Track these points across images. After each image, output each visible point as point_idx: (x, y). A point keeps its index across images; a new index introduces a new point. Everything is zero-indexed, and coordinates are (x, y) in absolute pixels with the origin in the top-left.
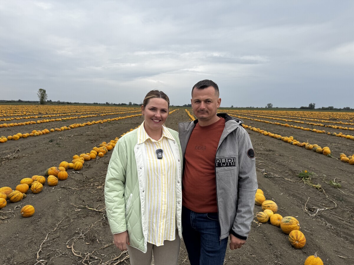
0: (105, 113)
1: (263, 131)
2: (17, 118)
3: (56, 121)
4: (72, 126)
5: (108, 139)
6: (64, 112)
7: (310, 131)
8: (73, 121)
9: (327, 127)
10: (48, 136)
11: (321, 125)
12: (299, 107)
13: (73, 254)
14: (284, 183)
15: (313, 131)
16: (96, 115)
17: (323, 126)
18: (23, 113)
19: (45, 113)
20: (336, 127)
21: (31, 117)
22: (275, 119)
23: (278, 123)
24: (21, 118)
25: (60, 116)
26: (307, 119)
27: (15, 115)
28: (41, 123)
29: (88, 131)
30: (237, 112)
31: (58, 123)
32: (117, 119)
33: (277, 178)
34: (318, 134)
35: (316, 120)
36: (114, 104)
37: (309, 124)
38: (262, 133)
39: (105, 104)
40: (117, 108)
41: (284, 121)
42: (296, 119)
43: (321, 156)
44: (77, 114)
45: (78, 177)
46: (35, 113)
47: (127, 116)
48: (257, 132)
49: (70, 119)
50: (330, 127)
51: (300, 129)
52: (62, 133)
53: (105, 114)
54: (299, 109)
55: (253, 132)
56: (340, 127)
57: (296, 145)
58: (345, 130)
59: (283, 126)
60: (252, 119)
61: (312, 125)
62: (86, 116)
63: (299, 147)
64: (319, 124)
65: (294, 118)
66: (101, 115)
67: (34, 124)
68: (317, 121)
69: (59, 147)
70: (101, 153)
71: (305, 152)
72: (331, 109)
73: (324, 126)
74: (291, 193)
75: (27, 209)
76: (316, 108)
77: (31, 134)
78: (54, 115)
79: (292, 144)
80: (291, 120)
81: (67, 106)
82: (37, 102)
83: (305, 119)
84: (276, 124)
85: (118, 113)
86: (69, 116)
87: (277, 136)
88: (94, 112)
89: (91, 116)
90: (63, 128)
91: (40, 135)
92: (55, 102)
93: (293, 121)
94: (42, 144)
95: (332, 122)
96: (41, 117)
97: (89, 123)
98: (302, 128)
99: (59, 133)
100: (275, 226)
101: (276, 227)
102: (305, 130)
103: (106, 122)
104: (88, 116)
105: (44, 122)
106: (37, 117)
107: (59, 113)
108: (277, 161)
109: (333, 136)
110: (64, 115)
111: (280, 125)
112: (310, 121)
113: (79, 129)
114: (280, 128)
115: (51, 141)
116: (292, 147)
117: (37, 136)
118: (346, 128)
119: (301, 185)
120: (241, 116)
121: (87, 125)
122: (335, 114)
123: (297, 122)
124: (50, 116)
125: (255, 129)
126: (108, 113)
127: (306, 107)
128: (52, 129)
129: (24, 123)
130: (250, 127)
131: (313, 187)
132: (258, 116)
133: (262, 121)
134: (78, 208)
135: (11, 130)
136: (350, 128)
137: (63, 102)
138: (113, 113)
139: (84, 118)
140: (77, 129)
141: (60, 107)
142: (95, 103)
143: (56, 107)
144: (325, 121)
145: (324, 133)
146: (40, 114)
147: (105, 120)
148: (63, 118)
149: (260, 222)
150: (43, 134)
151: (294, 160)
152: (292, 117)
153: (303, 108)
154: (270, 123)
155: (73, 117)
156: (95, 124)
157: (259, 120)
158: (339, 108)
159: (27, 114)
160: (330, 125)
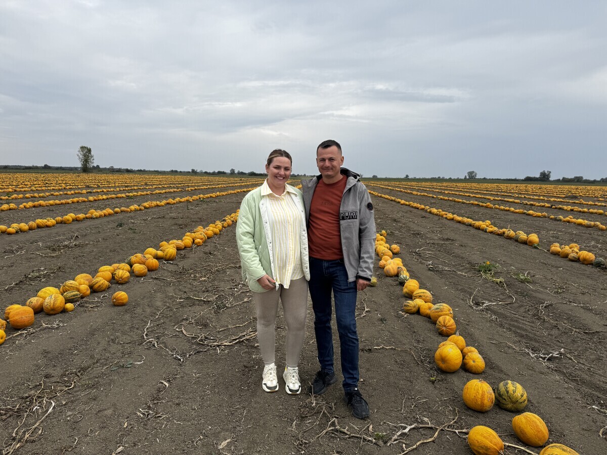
0: (192, 186)
1: (447, 213)
2: (55, 194)
3: (117, 198)
4: (146, 204)
5: (203, 223)
6: (126, 185)
7: (524, 213)
8: (145, 198)
9: (556, 208)
10: (112, 218)
11: (547, 205)
12: (523, 178)
13: (186, 336)
14: (454, 277)
15: (529, 215)
16: (180, 189)
17: (549, 207)
18: (61, 186)
19: (96, 186)
20: (569, 208)
21: (76, 191)
22: (474, 197)
23: (476, 203)
24: (61, 193)
25: (120, 190)
26: (527, 197)
27: (49, 188)
28: (95, 200)
29: (171, 213)
30: (412, 186)
31: (121, 200)
32: (213, 195)
33: (445, 272)
34: (535, 219)
35: (542, 198)
36: (206, 173)
37: (527, 204)
38: (445, 216)
39: (189, 172)
40: (211, 178)
41: (489, 199)
42: (510, 196)
43: (522, 246)
44: (147, 188)
45: (172, 268)
46: (79, 186)
47: (230, 192)
48: (437, 215)
49: (139, 194)
50: (560, 209)
51: (509, 210)
52: (132, 214)
53: (193, 188)
54: (522, 180)
55: (431, 215)
56: (576, 208)
57: (491, 232)
58: (584, 212)
59: (482, 206)
60: (435, 196)
61: (532, 205)
62: (164, 191)
63: (494, 236)
64: (543, 204)
65: (506, 195)
66: (187, 189)
67: (84, 202)
68: (544, 200)
69: (134, 233)
70: (197, 240)
71: (501, 241)
72: (578, 181)
73: (551, 207)
74: (460, 288)
75: (120, 295)
76: (552, 179)
77: (87, 215)
78: (112, 189)
79: (486, 232)
80: (500, 198)
81: (126, 176)
82: (76, 169)
83: (525, 197)
84: (472, 204)
85: (214, 186)
86: (136, 191)
87: (466, 220)
88: (174, 184)
89: (172, 190)
90: (132, 208)
91: (100, 216)
92: (105, 169)
93: (502, 199)
94: (107, 230)
95: (568, 201)
96: (90, 192)
97: (171, 201)
98: (512, 209)
99: (129, 215)
100: (425, 316)
101: (426, 318)
102: (516, 213)
103: (197, 200)
104: (167, 190)
105: (99, 200)
106: (84, 191)
107: (118, 187)
108: (453, 253)
109: (558, 220)
110: (127, 189)
111: (478, 205)
112: (533, 199)
113: (156, 209)
114: (476, 209)
115: (121, 225)
116: (485, 236)
117: (97, 218)
118: (586, 210)
119: (477, 280)
120: (418, 191)
121: (168, 204)
122: (580, 190)
123: (508, 201)
124: (105, 190)
125: (434, 210)
126: (198, 186)
127: (534, 178)
128: (117, 209)
129: (70, 201)
130: (428, 207)
131: (493, 281)
132: (446, 192)
133: (450, 199)
134: (180, 298)
135: (53, 211)
136: (591, 210)
137: (120, 169)
138: (205, 187)
139: (161, 193)
140: (154, 210)
141: (116, 176)
142: (172, 171)
143: (111, 177)
144: (556, 199)
145: (545, 217)
146: (88, 187)
147: (195, 197)
148: (127, 194)
149: (407, 313)
150: (105, 215)
151: (481, 252)
152: (503, 194)
153: (529, 180)
154: (463, 203)
155: (143, 192)
156: (181, 202)
157: (446, 198)
158: (592, 179)
159: (68, 187)
160: (560, 206)
